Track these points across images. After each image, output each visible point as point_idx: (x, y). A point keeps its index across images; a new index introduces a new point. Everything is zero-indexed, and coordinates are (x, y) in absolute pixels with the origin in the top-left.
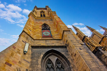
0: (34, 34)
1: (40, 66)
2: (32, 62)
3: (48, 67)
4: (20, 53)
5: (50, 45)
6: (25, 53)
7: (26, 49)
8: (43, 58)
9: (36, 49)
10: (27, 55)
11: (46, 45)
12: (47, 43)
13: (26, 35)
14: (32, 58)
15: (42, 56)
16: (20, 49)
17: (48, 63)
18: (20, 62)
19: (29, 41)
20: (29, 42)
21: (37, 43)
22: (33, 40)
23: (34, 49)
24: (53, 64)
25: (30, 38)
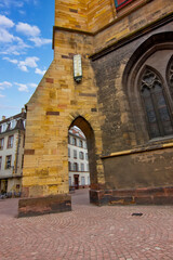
0: (90, 17)
1: (120, 93)
2: (100, 92)
3: (145, 86)
4: (67, 87)
5: (144, 25)
6: (78, 81)
7: (78, 71)
8: (127, 72)
9: (104, 59)
10: (85, 84)
11: (133, 31)
12: (135, 22)
13: (67, 36)
14: (99, 84)
15: (123, 67)
16: (64, 78)
17: (145, 78)
18: (73, 103)
19: (80, 48)
20: (82, 51)
21: (104, 38)
22: (90, 39)
23: (99, 62)
24: (158, 74)
25: (81, 38)
